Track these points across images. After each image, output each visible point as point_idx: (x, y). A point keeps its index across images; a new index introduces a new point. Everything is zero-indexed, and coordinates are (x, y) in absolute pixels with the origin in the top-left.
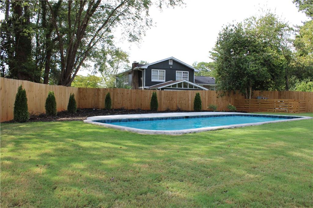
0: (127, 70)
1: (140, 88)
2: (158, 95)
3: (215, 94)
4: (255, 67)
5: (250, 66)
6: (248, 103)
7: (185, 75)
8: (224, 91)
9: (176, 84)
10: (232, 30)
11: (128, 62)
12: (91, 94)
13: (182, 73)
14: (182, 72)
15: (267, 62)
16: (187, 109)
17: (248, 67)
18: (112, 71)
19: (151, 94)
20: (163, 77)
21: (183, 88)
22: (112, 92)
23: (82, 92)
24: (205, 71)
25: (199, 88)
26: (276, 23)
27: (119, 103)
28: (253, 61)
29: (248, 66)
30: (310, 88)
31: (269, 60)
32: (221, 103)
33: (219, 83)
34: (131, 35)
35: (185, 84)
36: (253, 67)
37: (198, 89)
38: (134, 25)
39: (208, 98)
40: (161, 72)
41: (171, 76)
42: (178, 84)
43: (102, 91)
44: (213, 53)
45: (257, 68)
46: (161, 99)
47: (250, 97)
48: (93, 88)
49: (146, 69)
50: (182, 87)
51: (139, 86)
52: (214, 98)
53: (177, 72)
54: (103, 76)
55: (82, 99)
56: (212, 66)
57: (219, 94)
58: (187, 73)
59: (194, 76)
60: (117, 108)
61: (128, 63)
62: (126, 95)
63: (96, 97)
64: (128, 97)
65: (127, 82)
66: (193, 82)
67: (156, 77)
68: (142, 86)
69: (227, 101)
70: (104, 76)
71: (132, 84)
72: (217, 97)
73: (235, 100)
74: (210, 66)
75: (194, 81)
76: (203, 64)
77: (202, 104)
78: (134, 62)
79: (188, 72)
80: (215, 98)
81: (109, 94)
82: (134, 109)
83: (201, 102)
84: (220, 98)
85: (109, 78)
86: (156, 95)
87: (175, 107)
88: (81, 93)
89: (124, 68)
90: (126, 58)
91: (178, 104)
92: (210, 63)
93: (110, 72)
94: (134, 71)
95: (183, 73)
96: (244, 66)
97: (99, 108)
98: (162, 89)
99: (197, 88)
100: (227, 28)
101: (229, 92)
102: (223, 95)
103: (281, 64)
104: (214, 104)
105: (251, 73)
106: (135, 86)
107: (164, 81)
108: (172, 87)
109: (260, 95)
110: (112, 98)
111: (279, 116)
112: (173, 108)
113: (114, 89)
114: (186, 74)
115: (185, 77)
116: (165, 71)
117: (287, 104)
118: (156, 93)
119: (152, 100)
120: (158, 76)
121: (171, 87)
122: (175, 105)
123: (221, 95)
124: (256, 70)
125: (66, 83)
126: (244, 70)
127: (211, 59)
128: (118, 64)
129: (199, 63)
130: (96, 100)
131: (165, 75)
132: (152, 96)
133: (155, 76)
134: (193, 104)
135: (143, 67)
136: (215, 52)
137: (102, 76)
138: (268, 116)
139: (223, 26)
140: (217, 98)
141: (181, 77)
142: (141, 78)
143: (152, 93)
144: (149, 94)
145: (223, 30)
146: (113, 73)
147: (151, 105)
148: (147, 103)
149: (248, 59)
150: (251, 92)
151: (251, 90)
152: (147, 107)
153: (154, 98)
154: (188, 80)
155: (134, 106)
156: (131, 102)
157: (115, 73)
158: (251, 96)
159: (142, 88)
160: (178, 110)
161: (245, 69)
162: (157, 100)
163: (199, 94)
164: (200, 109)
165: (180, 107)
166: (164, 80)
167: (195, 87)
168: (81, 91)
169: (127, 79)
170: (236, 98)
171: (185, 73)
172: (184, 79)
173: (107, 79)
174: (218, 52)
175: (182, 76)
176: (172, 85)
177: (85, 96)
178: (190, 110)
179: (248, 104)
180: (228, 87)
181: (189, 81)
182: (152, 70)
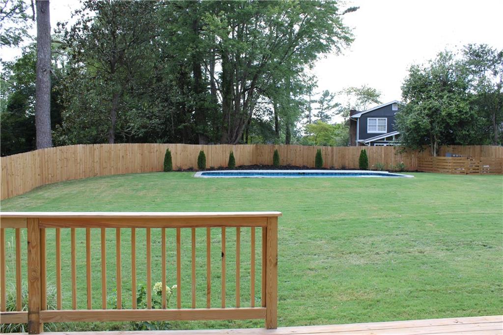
20: (383, 127)
23: (259, 149)
40: (380, 120)
49: (359, 118)
72: (395, 154)
73: (418, 158)
80: (393, 155)
81: (276, 151)
84: (398, 155)
98: (372, 143)
102: (403, 151)
107: (386, 132)
116: (386, 119)
121: (385, 141)
123: (399, 152)
131: (386, 124)
133: (373, 126)
135: (354, 116)
151: (435, 145)
153: (318, 155)
166: (385, 130)
176: (386, 138)
182: (368, 118)
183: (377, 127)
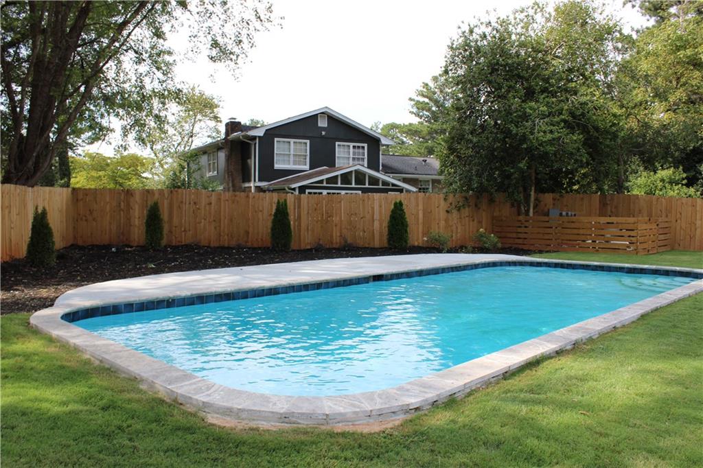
0: (214, 141)
1: (247, 185)
2: (292, 207)
3: (442, 202)
4: (551, 132)
5: (536, 131)
6: (526, 227)
7: (359, 153)
8: (464, 194)
9: (337, 176)
10: (484, 36)
11: (218, 121)
12: (108, 206)
13: (351, 147)
14: (352, 145)
15: (579, 121)
16: (369, 244)
17: (532, 133)
18: (178, 142)
19: (272, 206)
20: (303, 157)
21: (353, 186)
22: (167, 199)
23: (82, 199)
24: (399, 143)
25: (393, 185)
26: (590, 22)
27: (187, 229)
28: (543, 116)
29: (533, 129)
30: (664, 186)
31: (583, 115)
32: (457, 228)
33: (450, 174)
34: (215, 44)
35: (360, 177)
36: (545, 132)
37: (391, 187)
38: (223, 17)
39: (424, 214)
40: (298, 144)
41: (322, 156)
42: (342, 175)
43: (137, 197)
44: (418, 101)
45: (556, 135)
46: (299, 217)
47: (531, 210)
48: (114, 189)
49: (259, 137)
50: (351, 184)
51: (244, 181)
52: (439, 213)
53: (338, 145)
54: (156, 154)
55: (84, 218)
56: (416, 131)
57: (451, 204)
58: (363, 147)
59: (381, 156)
60: (180, 244)
61: (219, 124)
62: (205, 206)
63: (122, 213)
64: (210, 213)
65: (214, 171)
66: (378, 170)
67: (286, 158)
68: (249, 181)
69: (473, 220)
70: (158, 155)
71: (226, 176)
72: (448, 212)
73: (493, 218)
74: (411, 131)
75: (381, 168)
76: (393, 126)
77: (408, 229)
78: (229, 121)
79: (366, 145)
80: (443, 214)
81: (156, 204)
82: (226, 245)
83: (407, 226)
84: (455, 213)
85: (170, 160)
86: (286, 208)
87: (338, 238)
88: (81, 203)
89: (209, 136)
90: (213, 112)
91: (344, 231)
92: (410, 124)
93: (174, 145)
94: (229, 144)
95: (354, 147)
96: (521, 131)
97: (132, 244)
98: (302, 189)
99: (389, 185)
100: (471, 32)
101: (478, 198)
102: (463, 205)
103: (614, 125)
104: (440, 229)
105: (542, 149)
106: (233, 181)
107: (307, 167)
108: (327, 183)
109: (554, 204)
110: (165, 216)
111: (628, 268)
112: (332, 243)
113: (171, 192)
114: (361, 151)
115: (358, 159)
116: (308, 141)
117: (633, 230)
118: (285, 200)
119: (274, 222)
120: (292, 156)
121: (325, 184)
122: (338, 234)
123: (456, 207)
124: (554, 139)
125: (25, 177)
126: (520, 140)
127: (414, 115)
128: (193, 126)
129: (384, 126)
130: (122, 221)
131: (308, 153)
132: (274, 211)
133: (284, 154)
134: (386, 231)
135: (252, 133)
136: (421, 99)
137: (153, 156)
138: (596, 266)
139: (461, 25)
140: (446, 214)
141: (348, 157)
142: (249, 161)
143: (275, 200)
144: (266, 204)
145: (461, 37)
146: (181, 149)
147: (273, 235)
148: (262, 228)
149: (531, 112)
150: (532, 199)
151: (532, 193)
152: (262, 240)
153: (281, 214)
154: (366, 165)
155: (226, 237)
156: (220, 226)
157: (185, 147)
158: (534, 209)
159: (252, 184)
160: (345, 247)
161: (524, 138)
162: (288, 219)
163: (401, 204)
164: (404, 244)
165: (349, 241)
166: (306, 165)
167: (385, 183)
168: (80, 197)
169: (214, 163)
170: (495, 214)
171: (359, 147)
172: (356, 162)
173: (166, 163)
174: (430, 99)
175: (351, 156)
176: (327, 179)
177: (91, 212)
178: (377, 244)
179: (526, 230)
180: (476, 185)
181: (369, 167)
182: (276, 139)
183: (292, 158)
